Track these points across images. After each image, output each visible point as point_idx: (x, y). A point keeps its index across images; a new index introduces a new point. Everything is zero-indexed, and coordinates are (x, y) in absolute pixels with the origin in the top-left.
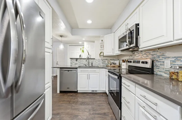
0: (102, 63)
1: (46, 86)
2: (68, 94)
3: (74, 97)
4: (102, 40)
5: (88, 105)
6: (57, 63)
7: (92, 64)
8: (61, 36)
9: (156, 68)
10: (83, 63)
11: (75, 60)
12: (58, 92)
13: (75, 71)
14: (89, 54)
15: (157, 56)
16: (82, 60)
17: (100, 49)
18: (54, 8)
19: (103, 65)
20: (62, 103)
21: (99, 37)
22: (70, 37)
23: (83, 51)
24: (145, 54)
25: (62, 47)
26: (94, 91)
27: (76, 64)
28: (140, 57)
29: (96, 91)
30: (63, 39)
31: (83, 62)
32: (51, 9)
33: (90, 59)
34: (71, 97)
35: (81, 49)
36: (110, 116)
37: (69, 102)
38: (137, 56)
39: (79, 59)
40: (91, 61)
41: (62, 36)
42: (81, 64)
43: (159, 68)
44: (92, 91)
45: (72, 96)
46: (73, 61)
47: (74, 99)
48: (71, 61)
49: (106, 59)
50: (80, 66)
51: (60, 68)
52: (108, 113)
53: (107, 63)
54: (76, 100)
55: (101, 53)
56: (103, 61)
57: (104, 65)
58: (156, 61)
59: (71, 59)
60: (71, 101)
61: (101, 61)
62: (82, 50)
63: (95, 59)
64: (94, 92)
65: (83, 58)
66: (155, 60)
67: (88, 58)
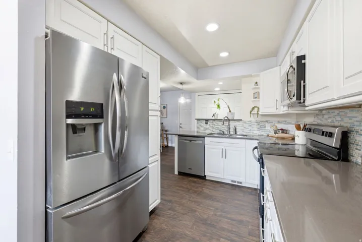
0: (259, 128)
1: (150, 159)
2: (191, 179)
3: (197, 185)
4: (256, 83)
5: (218, 201)
6: (181, 126)
7: (235, 130)
8: (181, 84)
9: (356, 149)
10: (218, 128)
11: (204, 122)
12: (176, 173)
13: (201, 142)
14: (230, 112)
15: (357, 121)
16: (216, 121)
17: (252, 101)
18: (162, 55)
19: (260, 134)
20: (178, 189)
21: (251, 76)
22: (196, 84)
23: (219, 106)
24: (338, 114)
25: (182, 100)
26: (235, 182)
27: (206, 129)
28: (330, 120)
29: (239, 182)
30: (184, 87)
31: (218, 125)
32: (159, 57)
33: (233, 120)
34: (193, 184)
35: (215, 102)
36: (250, 227)
37: (189, 190)
38: (326, 117)
39: (212, 121)
40: (232, 124)
41: (183, 83)
42: (214, 130)
43: (360, 150)
44: (233, 181)
45: (194, 182)
46: (202, 124)
47: (197, 188)
48: (197, 123)
49: (267, 121)
50: (213, 132)
51: (179, 136)
52: (249, 222)
53: (269, 128)
54: (200, 189)
55: (253, 108)
56: (259, 124)
57: (263, 133)
58: (356, 132)
59: (198, 120)
60: (191, 189)
61: (256, 124)
62: (217, 103)
63: (241, 120)
64: (236, 184)
65: (218, 118)
66: (355, 129)
67: (226, 118)
